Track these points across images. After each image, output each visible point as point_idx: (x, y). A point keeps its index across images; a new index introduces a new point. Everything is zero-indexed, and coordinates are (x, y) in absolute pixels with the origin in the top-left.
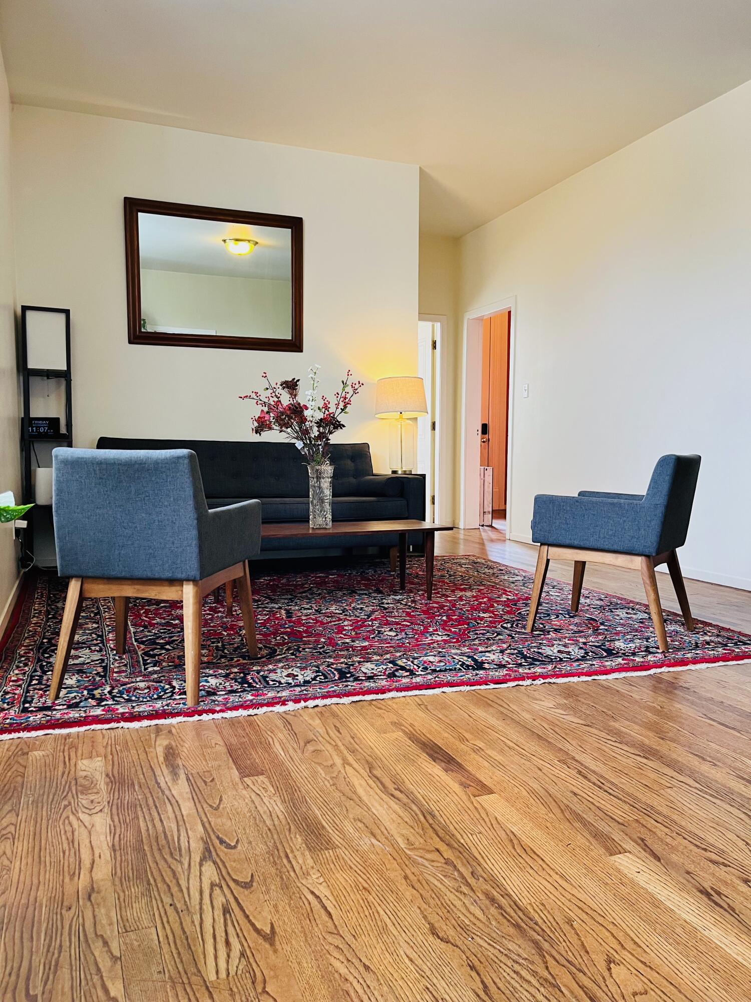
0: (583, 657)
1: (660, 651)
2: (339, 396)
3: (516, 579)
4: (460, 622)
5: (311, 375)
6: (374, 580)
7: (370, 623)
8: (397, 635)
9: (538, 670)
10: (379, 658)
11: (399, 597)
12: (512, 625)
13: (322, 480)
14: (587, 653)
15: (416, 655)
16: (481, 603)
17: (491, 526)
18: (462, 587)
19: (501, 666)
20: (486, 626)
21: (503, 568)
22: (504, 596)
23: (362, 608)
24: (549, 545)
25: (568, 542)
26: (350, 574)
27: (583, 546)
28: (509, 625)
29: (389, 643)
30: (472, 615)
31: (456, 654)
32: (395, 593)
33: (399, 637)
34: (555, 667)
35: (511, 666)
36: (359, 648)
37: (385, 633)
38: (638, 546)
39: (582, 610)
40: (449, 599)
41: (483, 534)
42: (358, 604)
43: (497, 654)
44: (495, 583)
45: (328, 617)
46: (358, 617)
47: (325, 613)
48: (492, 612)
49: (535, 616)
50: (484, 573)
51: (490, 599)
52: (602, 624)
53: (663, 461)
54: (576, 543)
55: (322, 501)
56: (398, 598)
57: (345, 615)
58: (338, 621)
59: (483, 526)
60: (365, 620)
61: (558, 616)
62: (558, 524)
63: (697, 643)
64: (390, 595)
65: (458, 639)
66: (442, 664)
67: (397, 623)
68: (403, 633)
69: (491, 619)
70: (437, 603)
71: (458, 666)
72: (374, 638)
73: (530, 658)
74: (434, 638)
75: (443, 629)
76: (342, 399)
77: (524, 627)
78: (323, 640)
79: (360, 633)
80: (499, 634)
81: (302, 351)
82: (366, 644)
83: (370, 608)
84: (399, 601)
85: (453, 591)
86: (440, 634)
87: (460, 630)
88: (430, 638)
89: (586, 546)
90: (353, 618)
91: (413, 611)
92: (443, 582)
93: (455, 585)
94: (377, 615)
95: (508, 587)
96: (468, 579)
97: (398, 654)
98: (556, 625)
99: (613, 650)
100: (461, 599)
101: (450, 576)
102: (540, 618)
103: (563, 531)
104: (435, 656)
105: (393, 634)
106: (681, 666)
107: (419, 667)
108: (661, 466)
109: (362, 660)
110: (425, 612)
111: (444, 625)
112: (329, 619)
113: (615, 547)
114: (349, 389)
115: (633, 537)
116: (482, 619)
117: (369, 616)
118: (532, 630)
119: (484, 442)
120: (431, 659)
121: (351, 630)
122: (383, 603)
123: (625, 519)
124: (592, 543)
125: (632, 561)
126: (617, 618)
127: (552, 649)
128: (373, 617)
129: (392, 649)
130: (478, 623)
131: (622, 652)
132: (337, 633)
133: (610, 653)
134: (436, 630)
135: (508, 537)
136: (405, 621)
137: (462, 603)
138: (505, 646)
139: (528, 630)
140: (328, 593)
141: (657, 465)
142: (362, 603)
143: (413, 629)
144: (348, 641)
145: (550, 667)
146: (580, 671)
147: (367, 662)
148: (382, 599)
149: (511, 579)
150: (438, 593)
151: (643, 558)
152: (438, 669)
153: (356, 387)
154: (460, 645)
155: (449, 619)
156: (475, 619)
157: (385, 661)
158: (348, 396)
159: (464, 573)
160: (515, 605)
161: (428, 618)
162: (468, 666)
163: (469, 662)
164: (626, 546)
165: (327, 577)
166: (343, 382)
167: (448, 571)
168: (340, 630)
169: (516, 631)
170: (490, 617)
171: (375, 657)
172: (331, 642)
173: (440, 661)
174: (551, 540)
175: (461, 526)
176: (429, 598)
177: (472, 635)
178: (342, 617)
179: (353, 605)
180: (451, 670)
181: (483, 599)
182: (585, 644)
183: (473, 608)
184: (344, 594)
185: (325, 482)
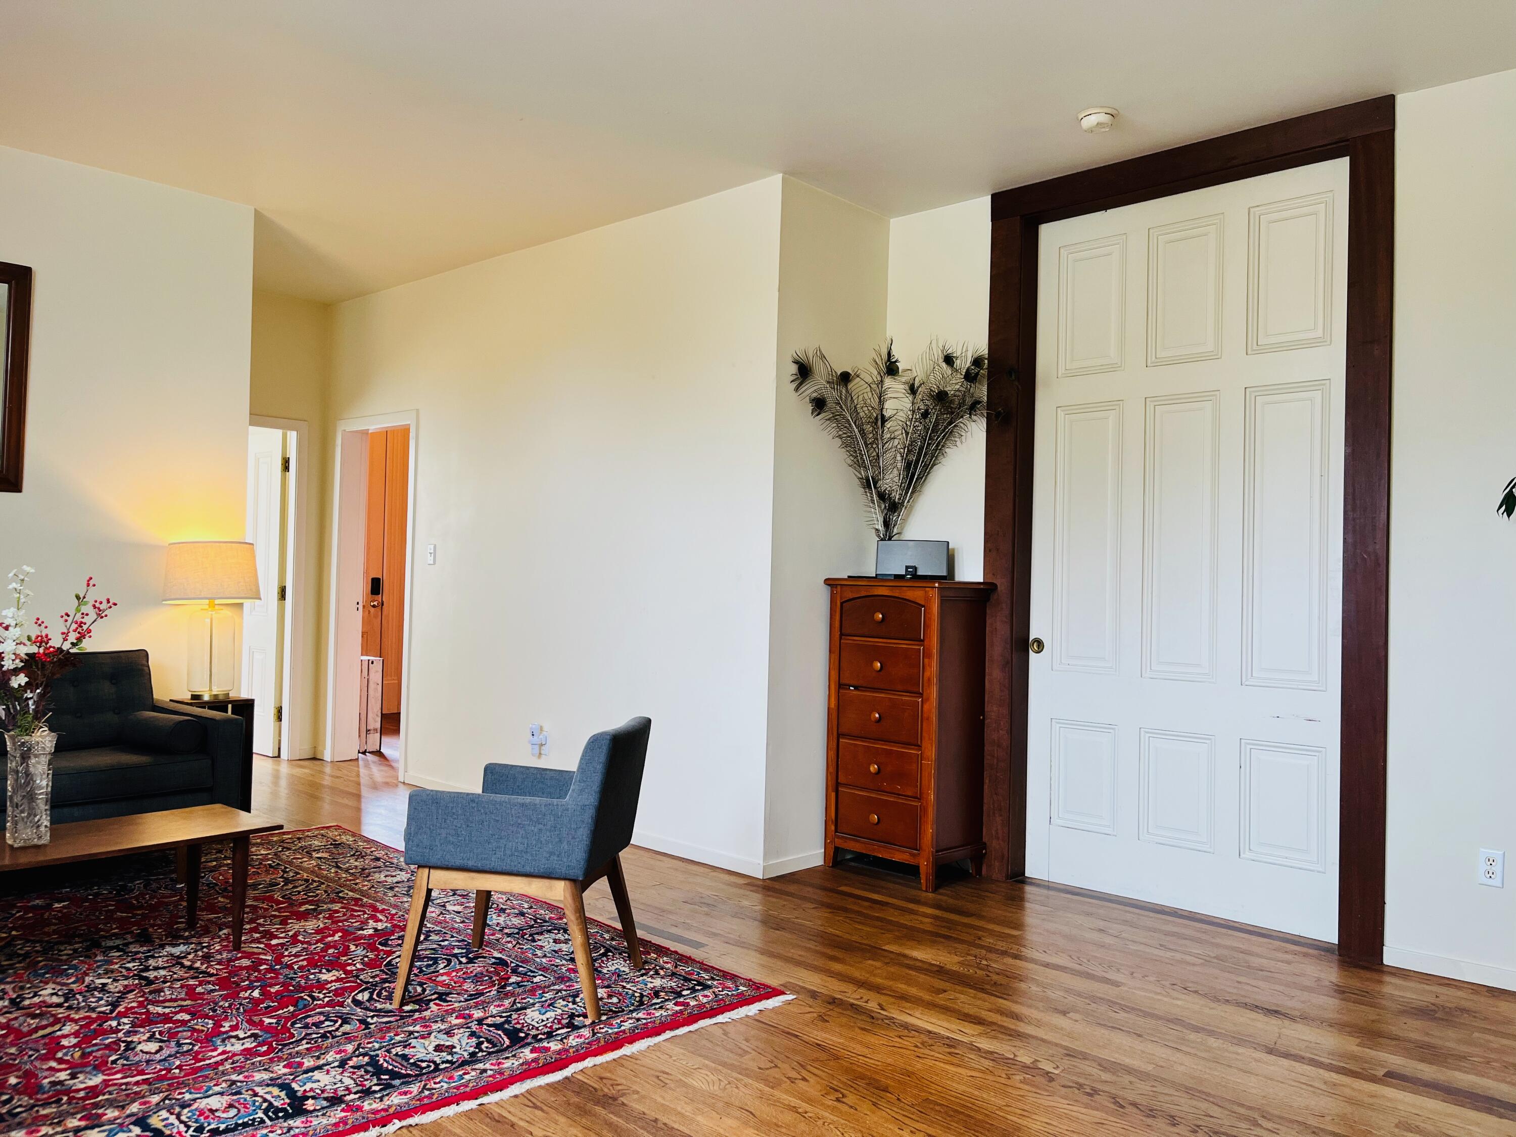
0: (473, 1055)
1: (588, 1022)
2: (70, 619)
3: (398, 879)
4: (283, 1000)
5: (14, 585)
6: (141, 907)
7: (114, 1023)
8: (161, 1049)
9: (395, 1100)
10: (116, 1113)
11: (182, 948)
12: (372, 994)
13: (33, 760)
14: (479, 1045)
15: (188, 1096)
16: (328, 946)
17: (379, 753)
18: (303, 908)
19: (335, 1100)
20: (328, 1004)
21: (380, 854)
22: (371, 921)
23: (104, 985)
24: (430, 868)
25: (458, 862)
26: (96, 895)
27: (481, 868)
28: (366, 995)
29: (142, 1073)
30: (307, 979)
31: (261, 1084)
32: (175, 938)
33: (165, 1053)
34: (424, 1088)
35: (352, 1096)
36: (82, 1094)
37: (140, 1047)
38: (560, 866)
39: (489, 943)
40: (274, 942)
41: (362, 771)
42: (99, 976)
43: (333, 1073)
44: (361, 892)
45: (34, 1016)
46: (93, 1010)
47: (29, 1007)
48: (342, 967)
49: (412, 966)
50: (347, 871)
51: (346, 933)
52: (515, 971)
53: (594, 741)
54: (470, 864)
55: (31, 797)
56: (176, 951)
57: (70, 1008)
58: (52, 1024)
59: (364, 753)
60: (104, 1017)
61: (449, 961)
62: (444, 835)
63: (642, 996)
64: (162, 946)
65: (270, 1044)
66: (233, 1112)
67: (166, 1018)
68: (173, 1044)
69: (338, 985)
70: (248, 955)
71: (260, 1114)
72: (114, 1062)
73: (387, 1072)
74: (229, 1048)
75: (250, 1022)
76: (74, 626)
77: (390, 998)
78: (13, 1080)
79: (90, 1053)
80: (345, 1021)
81: (20, 491)
82: (97, 1080)
83: (119, 986)
84: (177, 960)
85: (284, 922)
86: (242, 1035)
87: (279, 1017)
88: (220, 1050)
89: (487, 868)
90: (82, 1014)
91: (200, 984)
92: (271, 899)
93: (291, 905)
94: (131, 1000)
95: (382, 901)
96: (317, 888)
97: (155, 1099)
98: (442, 984)
99: (521, 1030)
100: (294, 940)
101: (287, 881)
102: (421, 971)
103: (451, 847)
104: (222, 1094)
105: (153, 1047)
106: (613, 1050)
107: (188, 1127)
108: (592, 750)
109: (83, 1123)
110: (223, 983)
111: (253, 1011)
112: (34, 1022)
113: (528, 869)
114: (88, 608)
115: (551, 853)
116: (321, 986)
117: (114, 1005)
118: (402, 1004)
119: (374, 606)
120: (215, 1102)
121: (75, 1046)
122: (147, 969)
123: (541, 826)
124: (494, 863)
125: (551, 888)
126: (539, 953)
127: (426, 1042)
128: (121, 1009)
129: (145, 1087)
130: (314, 998)
131: (534, 1032)
132: (44, 1058)
133: (517, 1038)
134: (234, 1028)
135: (401, 779)
136: (183, 1010)
137: (294, 951)
138: (350, 1048)
139: (395, 1005)
140: (44, 952)
141: (586, 748)
142: (107, 972)
143: (194, 1030)
144: (63, 1076)
145: (415, 1088)
146: (462, 1090)
147: (92, 1128)
148: (147, 958)
149: (389, 879)
150: (255, 930)
151: (567, 882)
152: (222, 1127)
153: (102, 607)
154: (271, 1060)
155: (265, 993)
156: (309, 988)
157: (128, 1121)
158: (87, 620)
159: (313, 872)
160: (385, 944)
161: (225, 998)
162: (277, 1110)
163: (280, 1099)
164: (542, 865)
165: (49, 907)
166: (78, 597)
167: (284, 872)
168: (54, 1045)
169: (376, 1010)
170: (338, 980)
171: (111, 1113)
172: (30, 1085)
173: (231, 1106)
174: (433, 861)
175: (327, 757)
176: (237, 947)
177: (297, 1031)
178: (61, 1012)
179: (88, 980)
180: (245, 1125)
181: (333, 935)
182: (480, 1022)
183: (312, 963)
184: (75, 951)
185: (39, 763)
